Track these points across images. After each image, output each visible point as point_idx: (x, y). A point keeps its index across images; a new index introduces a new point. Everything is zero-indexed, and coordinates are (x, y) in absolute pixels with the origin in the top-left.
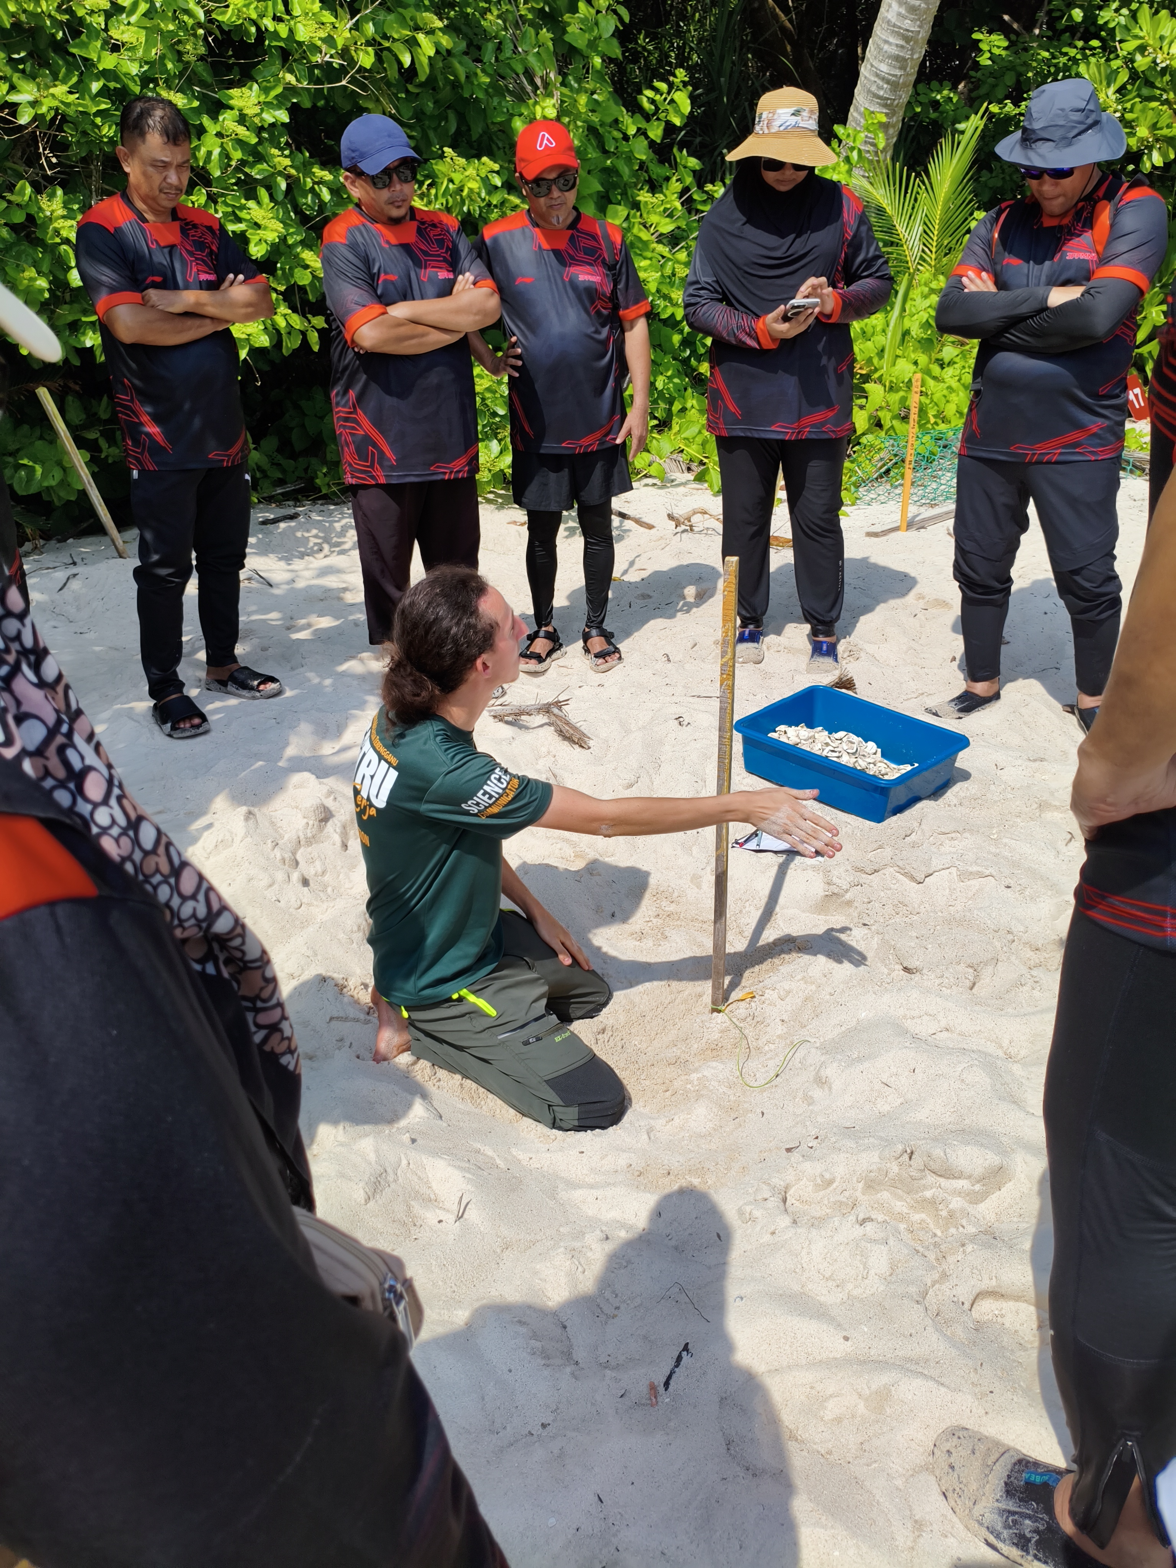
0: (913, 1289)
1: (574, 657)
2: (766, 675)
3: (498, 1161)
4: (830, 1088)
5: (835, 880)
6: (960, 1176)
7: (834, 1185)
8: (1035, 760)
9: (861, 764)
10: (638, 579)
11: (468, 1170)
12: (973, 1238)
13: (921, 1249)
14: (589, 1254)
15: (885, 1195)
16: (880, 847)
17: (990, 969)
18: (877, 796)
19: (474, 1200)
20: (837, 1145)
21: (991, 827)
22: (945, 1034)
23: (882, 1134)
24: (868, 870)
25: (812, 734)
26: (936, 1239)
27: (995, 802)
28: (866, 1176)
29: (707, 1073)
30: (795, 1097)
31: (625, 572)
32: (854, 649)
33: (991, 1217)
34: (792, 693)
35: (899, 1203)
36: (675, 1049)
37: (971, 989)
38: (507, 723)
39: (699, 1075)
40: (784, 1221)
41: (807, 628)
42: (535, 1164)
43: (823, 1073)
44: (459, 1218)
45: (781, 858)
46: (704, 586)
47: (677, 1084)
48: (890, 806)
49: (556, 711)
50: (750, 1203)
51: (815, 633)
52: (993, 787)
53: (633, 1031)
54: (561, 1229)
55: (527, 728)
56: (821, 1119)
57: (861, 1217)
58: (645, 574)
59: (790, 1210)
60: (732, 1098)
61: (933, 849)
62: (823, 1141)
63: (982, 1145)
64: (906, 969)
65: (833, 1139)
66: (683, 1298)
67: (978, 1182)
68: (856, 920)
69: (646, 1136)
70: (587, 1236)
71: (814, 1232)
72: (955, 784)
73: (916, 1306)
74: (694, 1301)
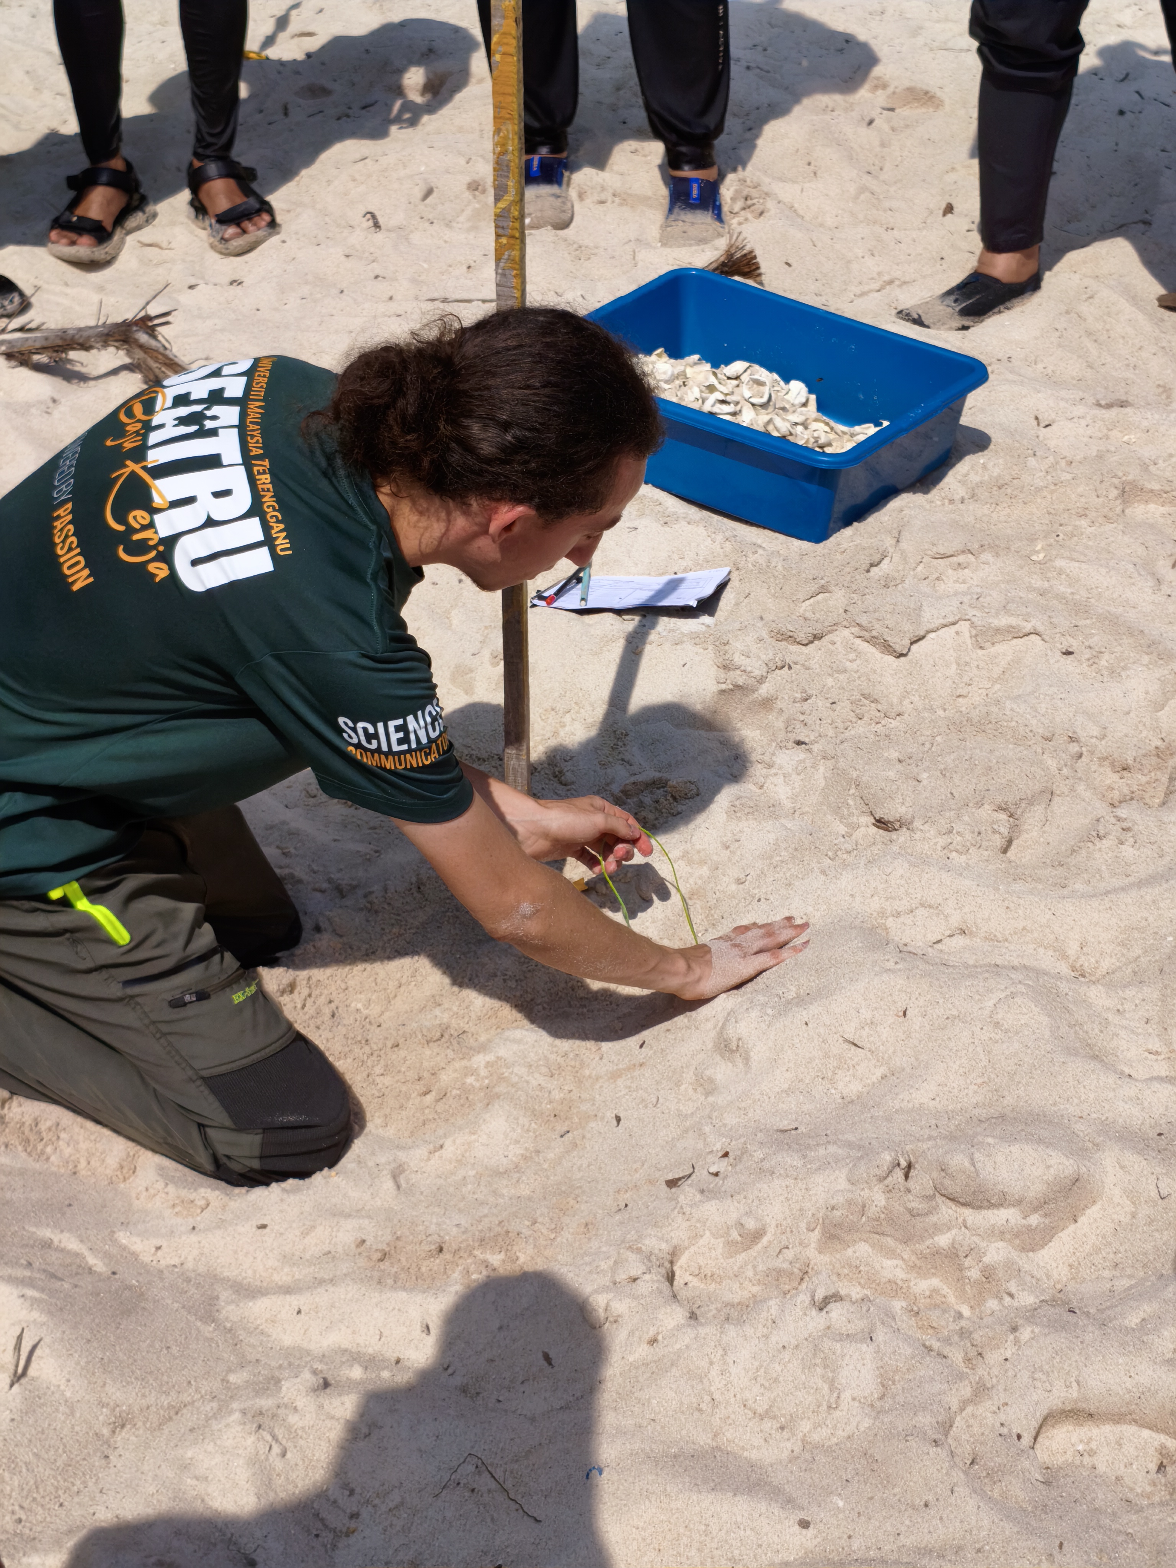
0: (925, 1420)
1: (173, 223)
2: (581, 252)
3: (92, 1260)
4: (747, 1059)
5: (738, 659)
6: (1002, 1201)
7: (765, 1240)
8: (1109, 406)
9: (780, 426)
10: (300, 56)
11: (30, 1283)
12: (1031, 1314)
13: (936, 1345)
14: (293, 1419)
15: (862, 1250)
16: (823, 590)
17: (1038, 811)
18: (813, 488)
19: (47, 1340)
20: (766, 1165)
21: (1032, 540)
22: (959, 941)
23: (850, 1137)
24: (801, 636)
25: (681, 368)
26: (963, 1323)
27: (1039, 490)
28: (826, 1217)
29: (503, 1051)
30: (678, 1084)
31: (269, 41)
32: (754, 193)
33: (1061, 1273)
34: (633, 287)
35: (889, 1263)
36: (437, 1011)
37: (1005, 851)
38: (39, 368)
39: (490, 1057)
40: (675, 1316)
41: (656, 149)
42: (167, 1259)
43: (731, 1032)
44: (18, 1377)
45: (631, 623)
46: (441, 66)
47: (445, 1078)
48: (839, 508)
49: (143, 338)
50: (605, 1289)
51: (673, 160)
52: (1032, 461)
53: (351, 983)
54: (232, 1378)
55: (83, 378)
56: (731, 1119)
57: (820, 1294)
58: (313, 44)
59: (683, 1294)
60: (557, 1095)
61: (924, 587)
62: (739, 1159)
63: (1040, 1141)
64: (881, 824)
65: (759, 1155)
66: (484, 1482)
67: (1035, 1210)
68: (781, 736)
69: (389, 1184)
70: (285, 1385)
71: (732, 1331)
72: (960, 458)
73: (933, 1450)
74: (508, 1485)
